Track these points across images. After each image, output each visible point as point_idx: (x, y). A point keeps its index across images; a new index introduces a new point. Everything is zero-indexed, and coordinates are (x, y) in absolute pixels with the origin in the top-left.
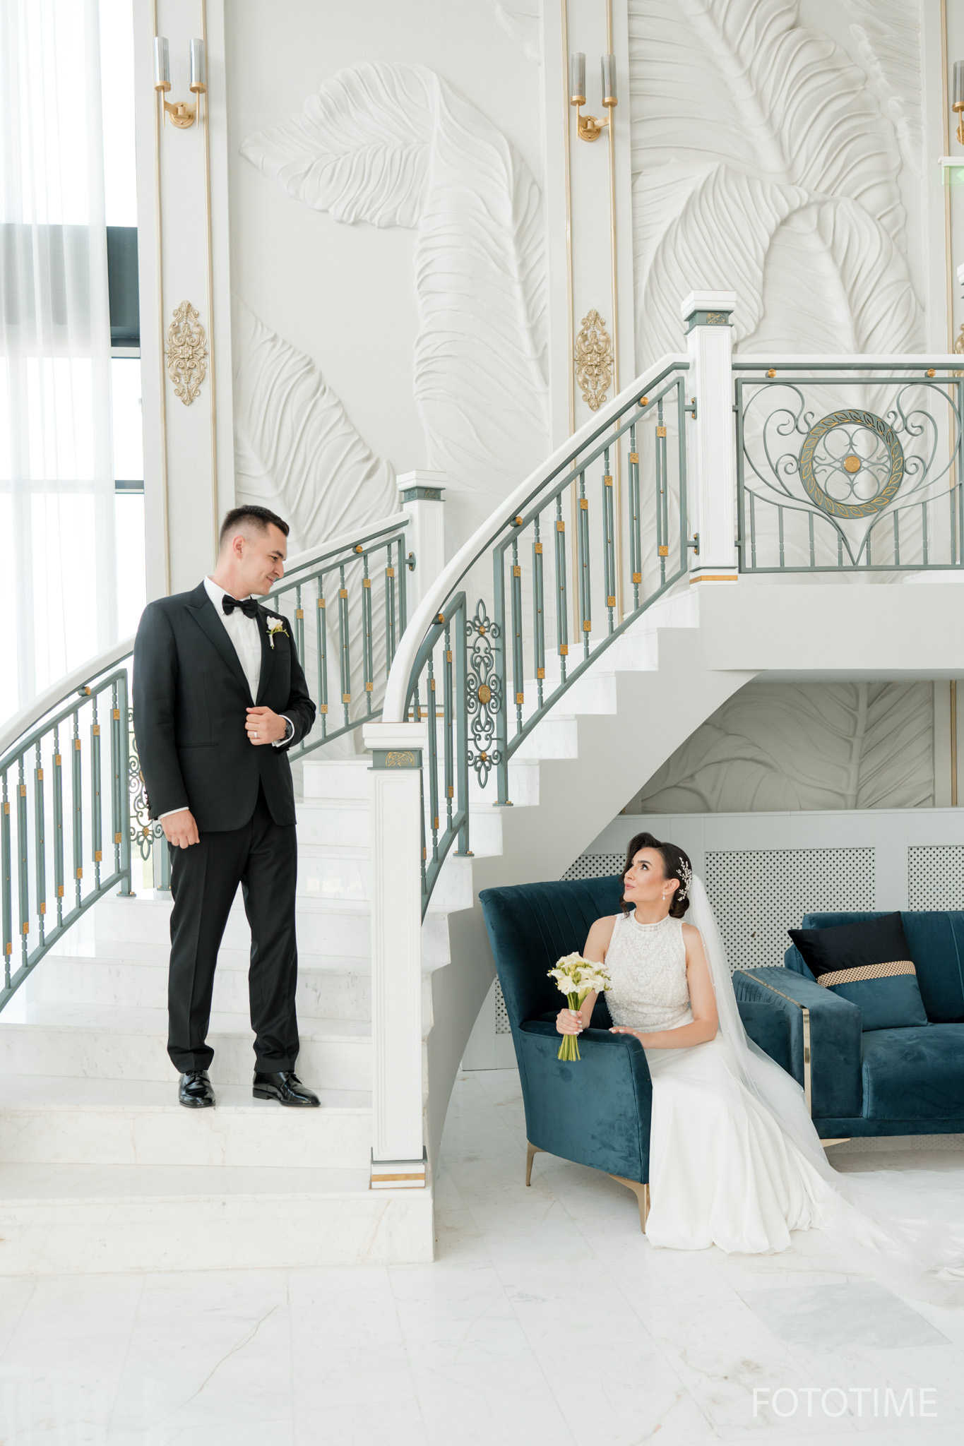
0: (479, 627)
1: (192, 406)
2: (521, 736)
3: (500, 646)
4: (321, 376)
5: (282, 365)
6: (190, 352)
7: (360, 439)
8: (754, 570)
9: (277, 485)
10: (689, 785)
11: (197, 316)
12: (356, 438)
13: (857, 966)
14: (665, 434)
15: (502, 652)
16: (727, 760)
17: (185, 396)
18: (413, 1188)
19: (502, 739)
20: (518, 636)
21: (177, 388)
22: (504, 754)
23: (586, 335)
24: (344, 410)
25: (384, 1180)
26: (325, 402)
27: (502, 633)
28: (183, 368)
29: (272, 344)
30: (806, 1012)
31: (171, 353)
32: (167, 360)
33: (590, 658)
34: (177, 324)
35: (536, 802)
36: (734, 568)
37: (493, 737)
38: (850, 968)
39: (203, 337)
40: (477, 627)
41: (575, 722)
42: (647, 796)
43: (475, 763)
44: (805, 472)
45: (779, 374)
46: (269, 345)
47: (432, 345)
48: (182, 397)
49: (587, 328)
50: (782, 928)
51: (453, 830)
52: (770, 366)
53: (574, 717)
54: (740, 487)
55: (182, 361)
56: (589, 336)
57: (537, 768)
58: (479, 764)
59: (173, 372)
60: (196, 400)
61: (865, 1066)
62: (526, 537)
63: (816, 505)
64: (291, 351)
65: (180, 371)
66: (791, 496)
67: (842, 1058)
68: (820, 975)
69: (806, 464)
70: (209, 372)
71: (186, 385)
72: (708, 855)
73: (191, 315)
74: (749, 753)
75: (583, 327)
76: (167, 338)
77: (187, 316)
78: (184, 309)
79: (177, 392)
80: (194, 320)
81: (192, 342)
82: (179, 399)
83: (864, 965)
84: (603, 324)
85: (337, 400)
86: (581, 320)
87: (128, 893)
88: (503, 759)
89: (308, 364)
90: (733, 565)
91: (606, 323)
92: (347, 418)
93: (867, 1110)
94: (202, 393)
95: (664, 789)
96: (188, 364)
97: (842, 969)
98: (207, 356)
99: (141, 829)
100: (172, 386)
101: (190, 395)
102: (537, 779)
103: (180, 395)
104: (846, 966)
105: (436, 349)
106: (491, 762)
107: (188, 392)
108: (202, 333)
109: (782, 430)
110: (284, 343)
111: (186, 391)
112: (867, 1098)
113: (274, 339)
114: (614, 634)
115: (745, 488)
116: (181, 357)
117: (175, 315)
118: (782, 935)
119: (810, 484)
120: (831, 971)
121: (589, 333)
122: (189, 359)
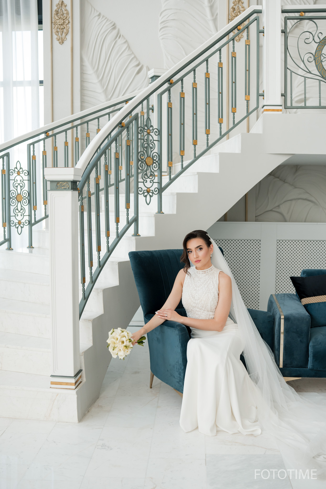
0: (147, 130)
1: (63, 45)
2: (170, 181)
3: (159, 139)
4: (119, 31)
5: (102, 27)
6: (62, 22)
7: (135, 57)
8: (292, 108)
9: (98, 77)
10: (278, 210)
11: (66, 6)
12: (133, 56)
13: (320, 295)
14: (250, 43)
15: (160, 142)
16: (295, 199)
17: (60, 40)
18: (69, 389)
19: (160, 183)
20: (170, 135)
21: (57, 37)
22: (161, 190)
23: (235, 8)
24: (128, 45)
25: (56, 384)
26: (120, 41)
27: (160, 133)
28: (60, 29)
29: (98, 17)
30: (282, 317)
31: (55, 22)
32: (53, 25)
33: (208, 147)
34: (57, 10)
35: (175, 213)
36: (281, 106)
37: (154, 182)
38: (316, 296)
39: (68, 15)
40: (146, 130)
41: (197, 176)
42: (259, 215)
43: (144, 193)
44: (317, 61)
45: (308, 15)
46: (97, 18)
47: (165, 15)
48: (59, 41)
49: (235, 5)
50: (286, 275)
51: (129, 224)
52: (301, 10)
53: (196, 174)
54: (286, 68)
55: (59, 26)
56: (236, 8)
57: (176, 196)
58: (146, 194)
59: (56, 30)
60: (65, 42)
61: (311, 344)
62: (176, 90)
63: (323, 77)
64: (106, 20)
65: (58, 30)
66: (310, 72)
67: (299, 340)
68: (302, 299)
69: (318, 57)
70: (70, 30)
71: (61, 36)
72: (278, 241)
73: (63, 7)
74: (305, 196)
75: (233, 5)
76: (53, 16)
77: (61, 6)
78: (60, 3)
79: (57, 39)
80: (65, 8)
81: (64, 17)
82: (58, 42)
83: (323, 295)
84: (243, 3)
85: (125, 40)
86: (232, 2)
87: (10, 248)
88: (160, 192)
89: (113, 25)
90: (280, 104)
91: (244, 3)
92: (129, 48)
93: (310, 365)
94: (67, 39)
95: (265, 212)
96: (62, 27)
97: (313, 296)
98: (70, 23)
99: (17, 221)
100: (55, 37)
101: (62, 40)
102: (176, 201)
103: (58, 40)
104: (314, 295)
105: (169, 16)
106: (153, 193)
107: (62, 39)
108: (68, 14)
109: (307, 41)
110: (103, 16)
111: (61, 38)
112: (310, 359)
113: (99, 15)
114: (221, 136)
115: (288, 68)
116: (59, 24)
117: (57, 6)
118: (286, 278)
119: (320, 67)
120: (307, 297)
121: (236, 7)
122: (62, 25)
